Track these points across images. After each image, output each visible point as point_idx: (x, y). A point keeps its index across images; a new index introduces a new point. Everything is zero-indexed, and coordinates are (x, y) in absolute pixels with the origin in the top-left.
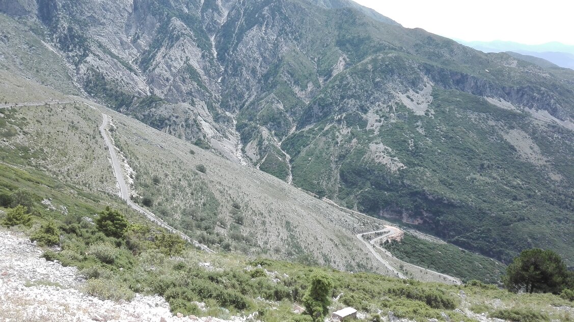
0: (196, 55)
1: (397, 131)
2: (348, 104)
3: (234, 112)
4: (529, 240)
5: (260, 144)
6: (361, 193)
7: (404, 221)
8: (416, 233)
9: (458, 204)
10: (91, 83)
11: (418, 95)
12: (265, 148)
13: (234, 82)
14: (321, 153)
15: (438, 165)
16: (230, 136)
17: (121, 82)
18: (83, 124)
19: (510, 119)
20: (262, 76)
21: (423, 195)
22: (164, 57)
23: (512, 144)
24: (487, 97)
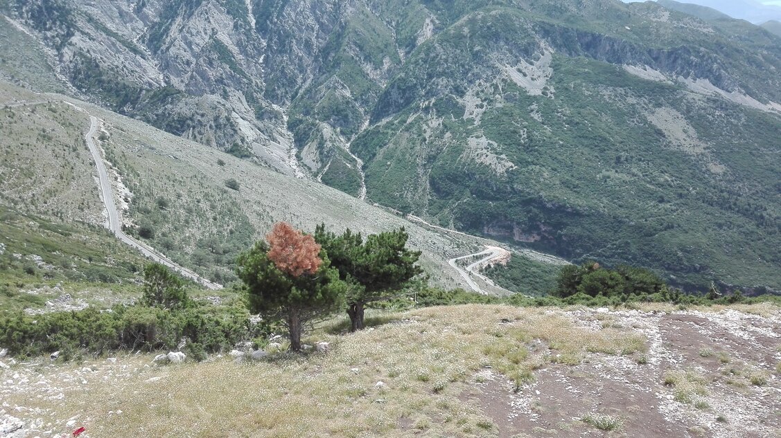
0: (226, 26)
1: (505, 118)
2: (437, 85)
3: (284, 103)
4: (680, 254)
5: (321, 146)
6: (458, 205)
7: (516, 238)
8: (531, 254)
9: (585, 212)
10: (80, 73)
11: (532, 67)
12: (328, 152)
13: (281, 62)
14: (403, 155)
15: (559, 162)
16: (279, 138)
17: (123, 70)
18: (61, 132)
19: (656, 93)
20: (320, 51)
21: (539, 203)
22: (181, 31)
23: (659, 126)
24: (628, 64)
